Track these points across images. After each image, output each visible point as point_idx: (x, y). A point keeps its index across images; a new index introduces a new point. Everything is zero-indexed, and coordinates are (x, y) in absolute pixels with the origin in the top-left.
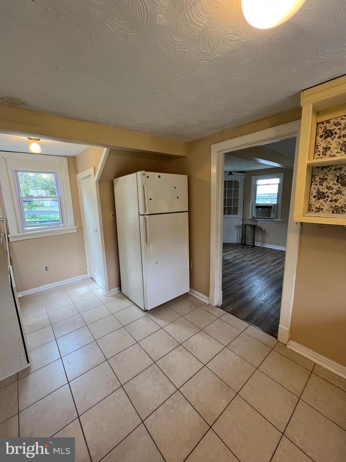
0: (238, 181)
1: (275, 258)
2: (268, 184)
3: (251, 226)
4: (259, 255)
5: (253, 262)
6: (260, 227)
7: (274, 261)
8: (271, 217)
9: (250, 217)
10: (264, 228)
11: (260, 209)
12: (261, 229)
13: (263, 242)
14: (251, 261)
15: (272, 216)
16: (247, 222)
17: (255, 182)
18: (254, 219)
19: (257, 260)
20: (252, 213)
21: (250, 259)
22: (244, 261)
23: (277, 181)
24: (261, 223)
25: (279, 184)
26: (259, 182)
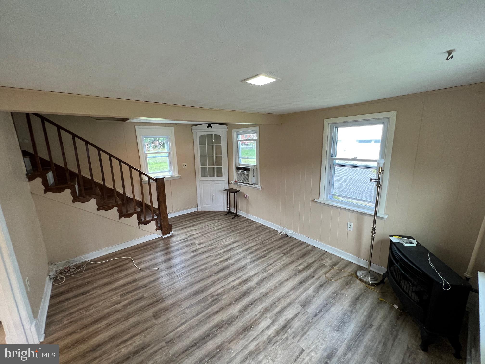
0: (219, 135)
3: (234, 191)
6: (243, 193)
8: (250, 183)
10: (247, 195)
11: (240, 171)
12: (244, 196)
13: (247, 212)
15: (251, 180)
16: (231, 186)
17: (237, 137)
18: (237, 184)
24: (244, 188)
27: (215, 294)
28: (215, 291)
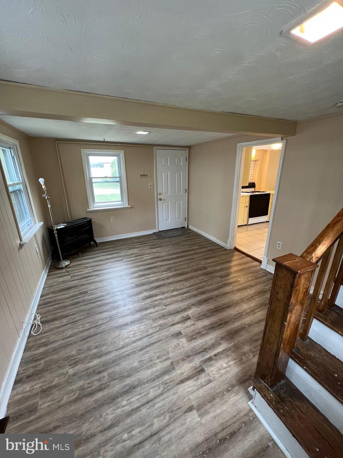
27: (168, 272)
28: (168, 273)
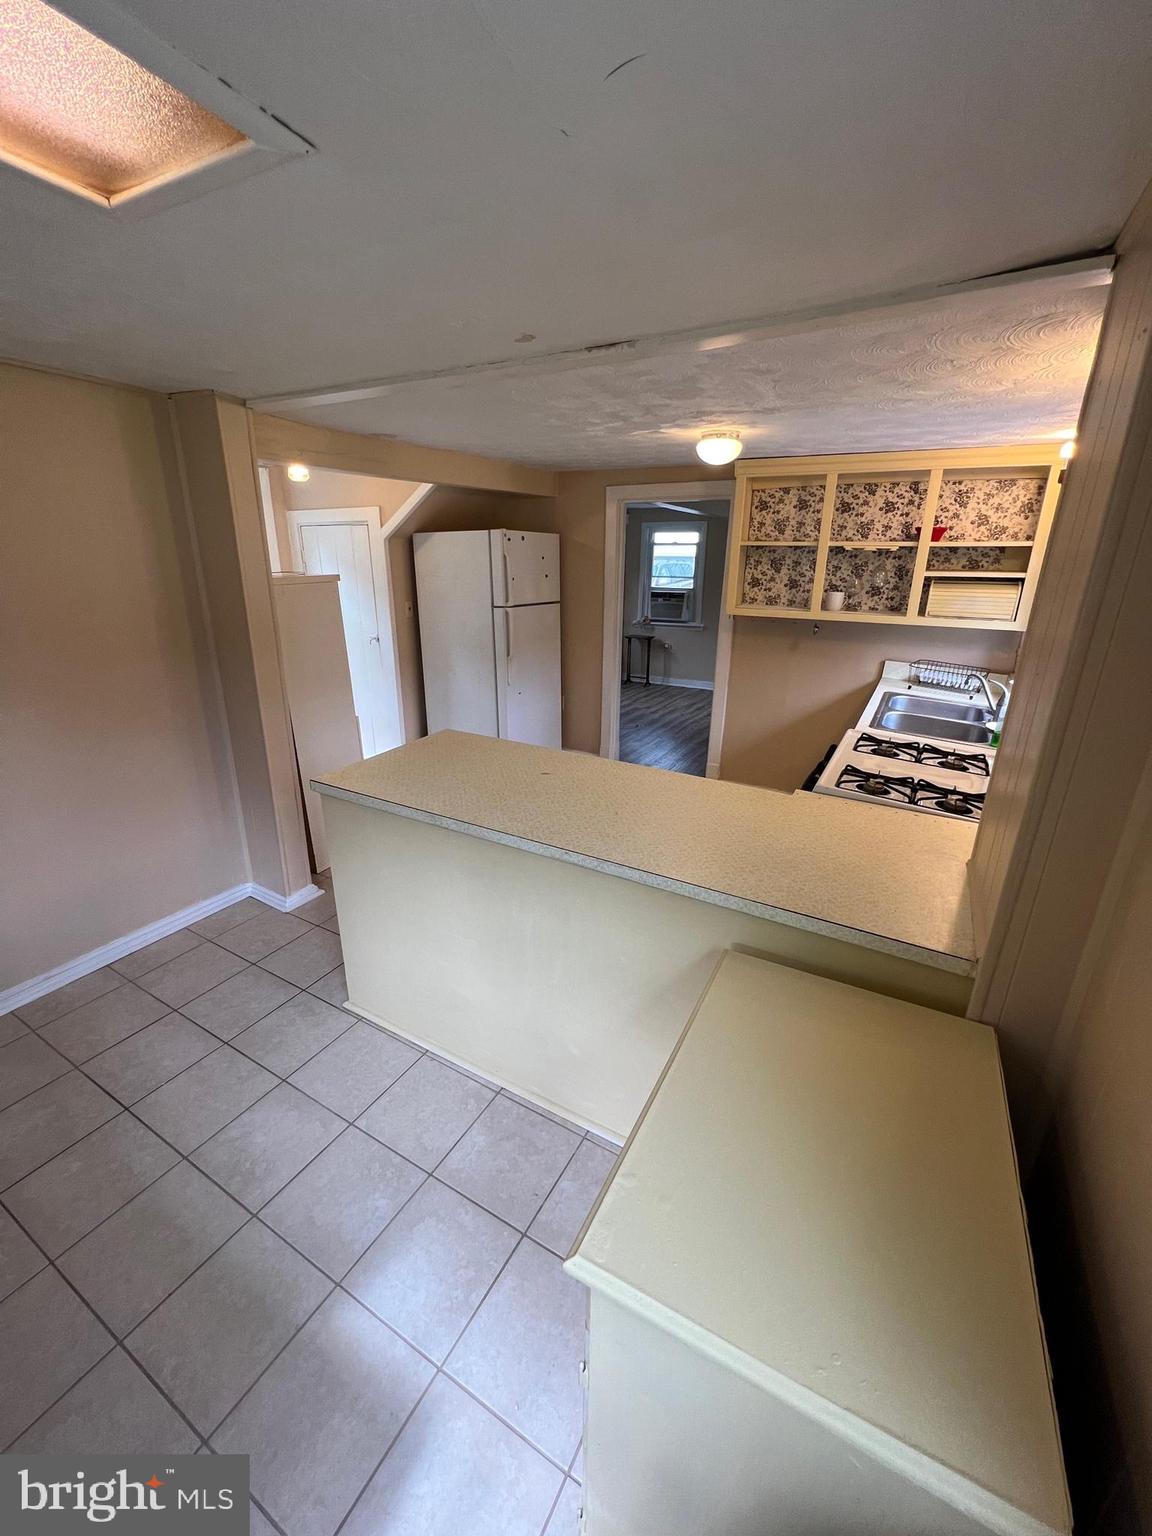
1: (691, 702)
2: (675, 544)
3: (640, 638)
4: (662, 699)
5: (653, 710)
6: (660, 641)
7: (690, 706)
8: (683, 619)
9: (639, 618)
10: (668, 642)
11: (660, 600)
12: (662, 646)
13: (667, 674)
14: (648, 708)
15: (685, 615)
16: (632, 632)
17: (650, 536)
18: (649, 624)
19: (659, 707)
20: (644, 609)
21: (646, 705)
22: (636, 709)
23: (694, 537)
24: (662, 632)
25: (698, 545)
26: (659, 537)
